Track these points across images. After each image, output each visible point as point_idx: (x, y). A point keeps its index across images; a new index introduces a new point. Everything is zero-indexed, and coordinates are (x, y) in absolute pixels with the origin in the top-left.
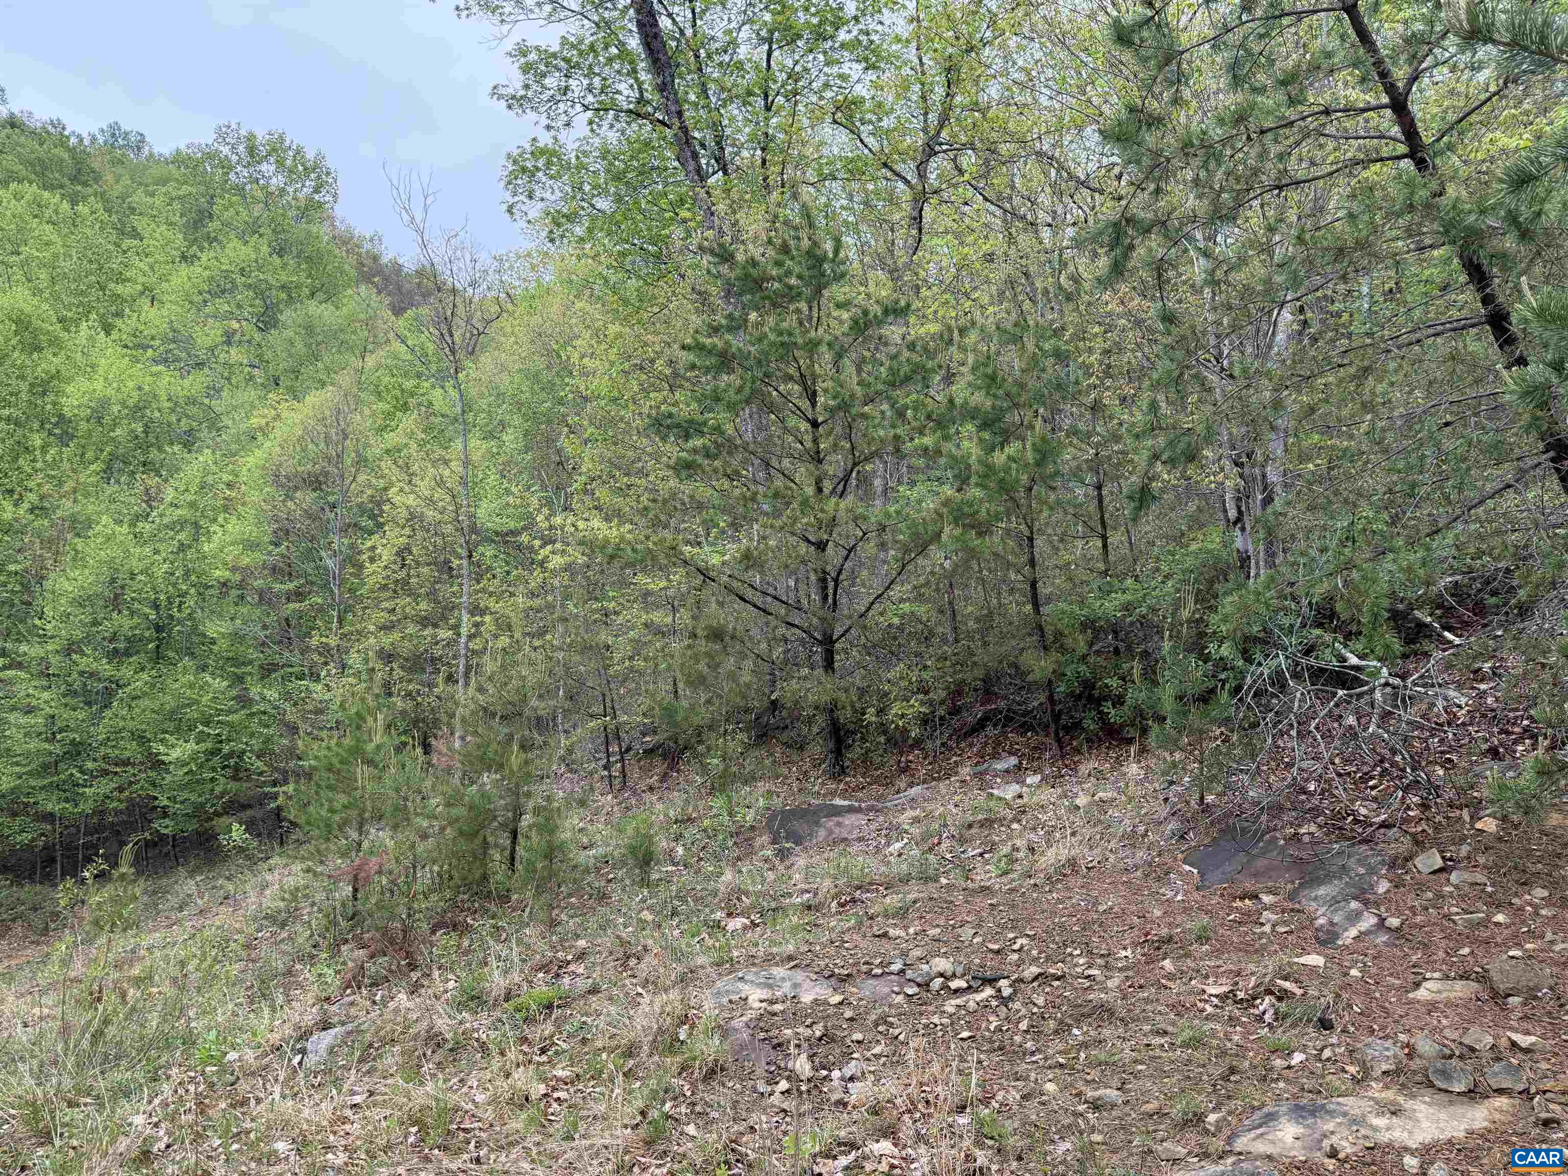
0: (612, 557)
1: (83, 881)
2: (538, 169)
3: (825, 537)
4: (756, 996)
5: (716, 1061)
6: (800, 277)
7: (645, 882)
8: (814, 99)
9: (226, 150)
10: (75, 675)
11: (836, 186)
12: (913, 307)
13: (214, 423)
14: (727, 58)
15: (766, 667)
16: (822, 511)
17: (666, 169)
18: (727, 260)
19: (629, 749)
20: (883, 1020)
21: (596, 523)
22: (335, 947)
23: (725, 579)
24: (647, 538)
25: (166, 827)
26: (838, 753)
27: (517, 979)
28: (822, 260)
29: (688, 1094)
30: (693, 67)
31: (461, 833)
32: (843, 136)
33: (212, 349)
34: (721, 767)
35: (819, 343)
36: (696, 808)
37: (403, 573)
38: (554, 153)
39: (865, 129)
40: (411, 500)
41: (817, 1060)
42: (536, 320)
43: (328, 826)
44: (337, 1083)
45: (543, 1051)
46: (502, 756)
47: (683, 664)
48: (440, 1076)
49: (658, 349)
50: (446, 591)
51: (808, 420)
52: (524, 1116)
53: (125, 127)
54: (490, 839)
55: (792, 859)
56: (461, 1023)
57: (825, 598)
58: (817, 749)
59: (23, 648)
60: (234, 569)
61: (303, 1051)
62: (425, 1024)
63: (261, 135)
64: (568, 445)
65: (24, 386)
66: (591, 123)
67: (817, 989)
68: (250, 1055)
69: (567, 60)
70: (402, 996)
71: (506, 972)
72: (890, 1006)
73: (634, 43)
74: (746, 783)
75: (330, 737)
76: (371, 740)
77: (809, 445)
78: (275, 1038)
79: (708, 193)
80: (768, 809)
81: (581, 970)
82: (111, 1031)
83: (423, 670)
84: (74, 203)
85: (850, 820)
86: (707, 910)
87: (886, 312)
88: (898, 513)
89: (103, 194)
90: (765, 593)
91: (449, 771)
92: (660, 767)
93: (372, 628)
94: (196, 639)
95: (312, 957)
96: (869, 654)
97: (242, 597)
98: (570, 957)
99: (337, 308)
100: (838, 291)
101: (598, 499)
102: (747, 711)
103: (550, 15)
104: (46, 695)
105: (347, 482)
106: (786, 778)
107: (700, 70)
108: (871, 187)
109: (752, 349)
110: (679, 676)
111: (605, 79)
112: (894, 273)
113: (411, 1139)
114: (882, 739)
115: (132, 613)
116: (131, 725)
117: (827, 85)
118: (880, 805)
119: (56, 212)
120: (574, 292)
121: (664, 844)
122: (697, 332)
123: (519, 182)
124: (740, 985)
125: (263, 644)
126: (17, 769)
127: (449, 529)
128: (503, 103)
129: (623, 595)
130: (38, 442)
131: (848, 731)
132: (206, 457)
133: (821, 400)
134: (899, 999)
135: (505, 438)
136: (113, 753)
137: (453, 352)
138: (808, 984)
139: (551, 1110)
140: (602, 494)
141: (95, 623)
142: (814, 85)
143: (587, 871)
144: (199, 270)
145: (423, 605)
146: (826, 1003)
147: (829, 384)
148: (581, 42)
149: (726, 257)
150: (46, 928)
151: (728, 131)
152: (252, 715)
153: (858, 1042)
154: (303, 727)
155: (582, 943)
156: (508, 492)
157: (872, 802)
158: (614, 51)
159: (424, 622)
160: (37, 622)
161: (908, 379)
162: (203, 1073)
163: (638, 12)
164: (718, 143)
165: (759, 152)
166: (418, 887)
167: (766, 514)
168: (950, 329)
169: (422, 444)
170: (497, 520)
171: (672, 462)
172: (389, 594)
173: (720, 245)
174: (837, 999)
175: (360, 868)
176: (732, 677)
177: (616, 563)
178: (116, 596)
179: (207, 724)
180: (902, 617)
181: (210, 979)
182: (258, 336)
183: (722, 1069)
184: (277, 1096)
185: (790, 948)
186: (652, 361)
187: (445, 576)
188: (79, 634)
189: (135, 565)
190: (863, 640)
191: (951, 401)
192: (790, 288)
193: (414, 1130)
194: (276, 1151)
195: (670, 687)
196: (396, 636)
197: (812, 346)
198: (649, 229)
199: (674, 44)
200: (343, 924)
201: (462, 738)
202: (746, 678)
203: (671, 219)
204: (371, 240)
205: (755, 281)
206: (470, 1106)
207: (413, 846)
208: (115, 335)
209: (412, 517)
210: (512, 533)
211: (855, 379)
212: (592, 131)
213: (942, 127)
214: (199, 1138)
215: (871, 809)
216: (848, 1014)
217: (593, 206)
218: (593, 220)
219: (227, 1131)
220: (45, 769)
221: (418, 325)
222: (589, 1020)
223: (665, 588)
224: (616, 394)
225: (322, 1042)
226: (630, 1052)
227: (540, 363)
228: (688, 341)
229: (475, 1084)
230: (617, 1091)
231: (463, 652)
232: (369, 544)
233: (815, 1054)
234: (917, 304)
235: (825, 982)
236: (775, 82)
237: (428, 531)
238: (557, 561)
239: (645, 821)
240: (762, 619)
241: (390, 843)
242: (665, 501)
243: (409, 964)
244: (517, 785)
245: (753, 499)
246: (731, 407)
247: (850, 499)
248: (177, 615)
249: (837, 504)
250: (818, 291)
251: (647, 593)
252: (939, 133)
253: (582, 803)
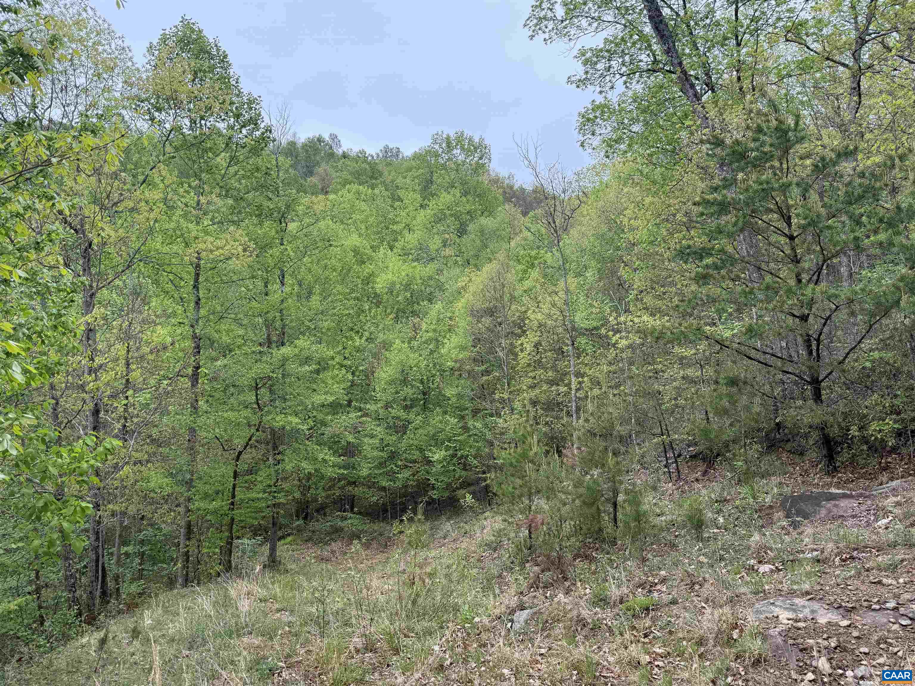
0: (658, 338)
1: (402, 521)
2: (596, 117)
3: (807, 312)
4: (784, 616)
5: (760, 655)
6: (771, 145)
7: (699, 538)
8: (770, 30)
9: (437, 147)
10: (390, 418)
11: (793, 79)
12: (861, 147)
13: (441, 288)
14: (708, 21)
15: (770, 402)
16: (803, 295)
17: (674, 99)
18: (719, 145)
19: (680, 455)
20: (883, 640)
21: (645, 318)
22: (522, 565)
23: (736, 346)
24: (680, 325)
25: (435, 494)
26: (831, 456)
27: (626, 591)
28: (785, 132)
29: (743, 673)
30: (686, 33)
31: (584, 502)
32: (794, 47)
33: (437, 250)
34: (745, 467)
35: (790, 185)
36: (729, 493)
37: (538, 357)
38: (605, 106)
39: (809, 40)
40: (539, 316)
41: (834, 663)
42: (601, 203)
43: (513, 496)
44: (531, 640)
45: (646, 636)
46: (603, 459)
47: (712, 402)
48: (587, 643)
49: (677, 207)
50: (561, 365)
51: (786, 235)
52: (638, 673)
53: (391, 146)
54: (602, 508)
55: (802, 528)
56: (595, 614)
57: (810, 353)
58: (813, 455)
59: (368, 406)
60: (456, 361)
61: (512, 621)
62: (575, 613)
63: (453, 136)
64: (623, 273)
65: (359, 281)
66: (625, 83)
67: (830, 615)
68: (486, 620)
69: (608, 51)
70: (561, 596)
71: (619, 587)
72: (889, 631)
73: (648, 29)
74: (763, 477)
75: (510, 448)
76: (531, 449)
77: (788, 251)
78: (497, 612)
79: (702, 107)
80: (781, 495)
81: (664, 589)
82: (420, 601)
83: (553, 410)
84: (373, 189)
85: (843, 503)
86: (744, 559)
87: (839, 155)
88: (863, 290)
89: (384, 182)
90: (765, 353)
91: (573, 467)
92: (702, 467)
93: (525, 388)
94: (441, 398)
95: (512, 569)
96: (849, 389)
97: (460, 375)
98: (656, 581)
99: (495, 218)
100: (801, 149)
101: (646, 303)
102: (759, 430)
103: (597, 28)
104: (378, 429)
105: (506, 310)
106: (792, 474)
107: (691, 33)
108: (818, 75)
109: (741, 197)
110: (709, 409)
111: (632, 56)
112: (842, 128)
113: (574, 678)
114: (865, 447)
115: (412, 386)
116: (416, 442)
117: (779, 19)
118: (867, 493)
119: (366, 195)
120: (622, 182)
121: (710, 515)
122: (703, 193)
123: (586, 127)
124: (772, 608)
125: (472, 399)
126: (370, 465)
127: (560, 330)
128: (574, 85)
129: (667, 360)
130: (367, 307)
131: (837, 442)
132: (439, 306)
133: (794, 221)
134: (896, 627)
135: (587, 275)
136: (409, 457)
137: (556, 232)
138: (822, 612)
139: (654, 672)
140: (648, 300)
141: (397, 393)
142: (770, 20)
143: (662, 530)
144: (429, 211)
145: (550, 374)
146: (837, 625)
147: (800, 211)
148: (616, 38)
149: (718, 143)
150: (386, 545)
151: (712, 66)
152: (470, 436)
153: (865, 653)
154: (496, 443)
155: (663, 573)
156: (591, 305)
157: (861, 491)
158: (636, 37)
159: (552, 383)
160: (373, 394)
161: (861, 197)
162: (464, 627)
163: (649, 11)
164: (707, 74)
165: (735, 73)
166: (563, 534)
167: (762, 301)
168: (891, 158)
169: (543, 285)
170: (586, 322)
171: (693, 275)
172: (532, 368)
173: (713, 136)
174: (845, 623)
175: (532, 521)
176: (747, 408)
177: (661, 342)
178: (405, 379)
179: (449, 441)
180: (873, 362)
181: (463, 577)
182: (458, 241)
183: (765, 661)
184: (501, 644)
185: (806, 587)
186: (674, 215)
187: (560, 356)
188: (390, 398)
189: (412, 363)
190: (843, 379)
191: (898, 208)
192: (766, 154)
193: (575, 672)
194: (504, 674)
195: (703, 416)
196: (538, 391)
197: (785, 188)
198: (666, 136)
199: (672, 23)
200: (526, 551)
201: (579, 448)
202: (756, 409)
203: (681, 127)
204: (509, 178)
205: (740, 154)
206: (605, 663)
207: (559, 510)
208: (395, 250)
209: (540, 325)
210: (596, 328)
211: (820, 204)
212: (627, 87)
213: (869, 23)
214: (465, 661)
215: (861, 495)
216: (855, 634)
217: (630, 131)
218: (631, 138)
219: (478, 660)
220: (382, 465)
221: (536, 218)
222: (673, 620)
223: (695, 354)
224: (652, 238)
225: (522, 616)
226: (701, 642)
227: (604, 228)
228: (697, 199)
229: (607, 651)
230: (695, 665)
231: (574, 399)
232: (520, 342)
233: (832, 658)
234: (863, 145)
235: (835, 611)
236: (742, 27)
237: (549, 332)
238: (624, 343)
239: (696, 501)
240: (765, 370)
241: (546, 507)
242: (690, 301)
243: (563, 577)
244: (614, 477)
245: (751, 292)
246: (731, 236)
247: (823, 285)
248: (432, 386)
249: (814, 289)
250: (786, 152)
251: (682, 358)
252: (867, 27)
253: (655, 488)
